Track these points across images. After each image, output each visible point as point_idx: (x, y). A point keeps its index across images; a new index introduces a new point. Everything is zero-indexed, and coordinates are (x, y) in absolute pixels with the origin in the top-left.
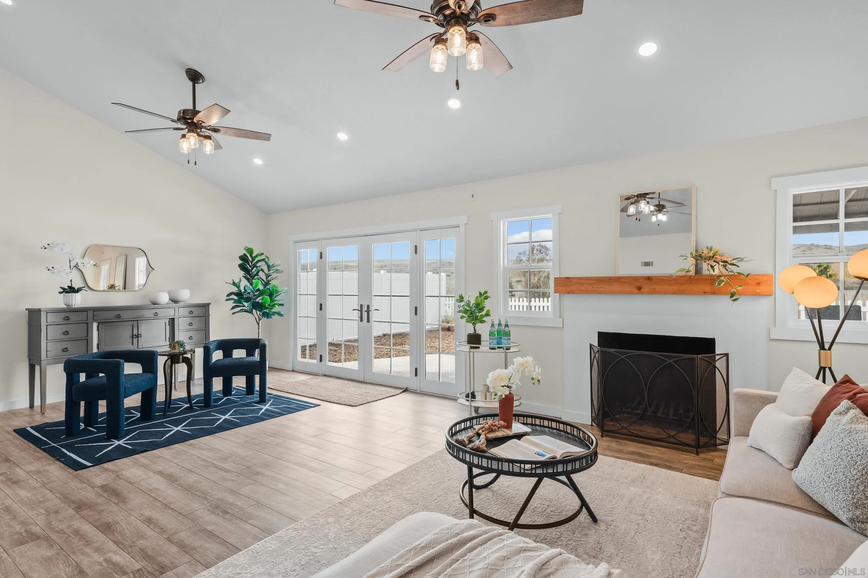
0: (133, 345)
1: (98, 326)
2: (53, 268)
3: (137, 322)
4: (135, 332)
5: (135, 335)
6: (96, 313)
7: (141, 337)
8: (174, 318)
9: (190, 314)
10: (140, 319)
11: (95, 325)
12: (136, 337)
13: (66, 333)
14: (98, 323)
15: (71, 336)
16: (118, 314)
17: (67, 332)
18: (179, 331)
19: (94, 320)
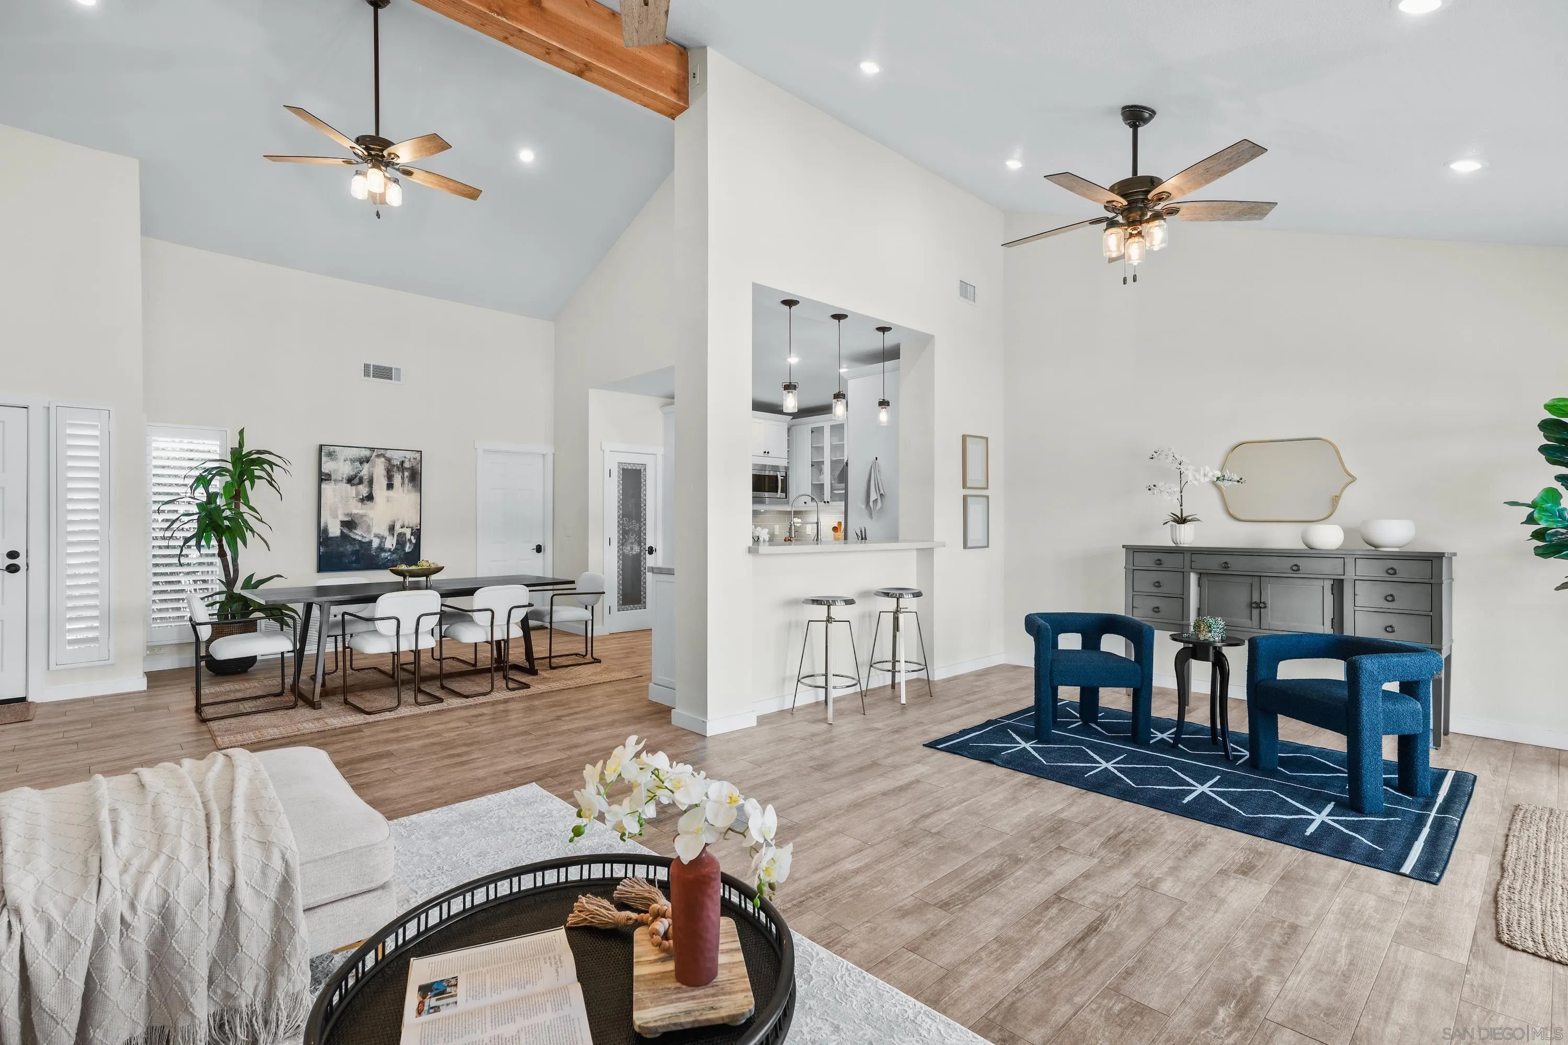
0: (1251, 619)
1: (1199, 580)
2: (1154, 486)
3: (1257, 579)
4: (1256, 598)
5: (1256, 603)
6: (1194, 557)
7: (1265, 607)
8: (1343, 580)
9: (1387, 575)
10: (1264, 574)
11: (1193, 578)
12: (1257, 608)
13: (1158, 584)
14: (1200, 574)
15: (1164, 589)
16: (1224, 561)
17: (1158, 582)
18: (1356, 608)
19: (1192, 569)
